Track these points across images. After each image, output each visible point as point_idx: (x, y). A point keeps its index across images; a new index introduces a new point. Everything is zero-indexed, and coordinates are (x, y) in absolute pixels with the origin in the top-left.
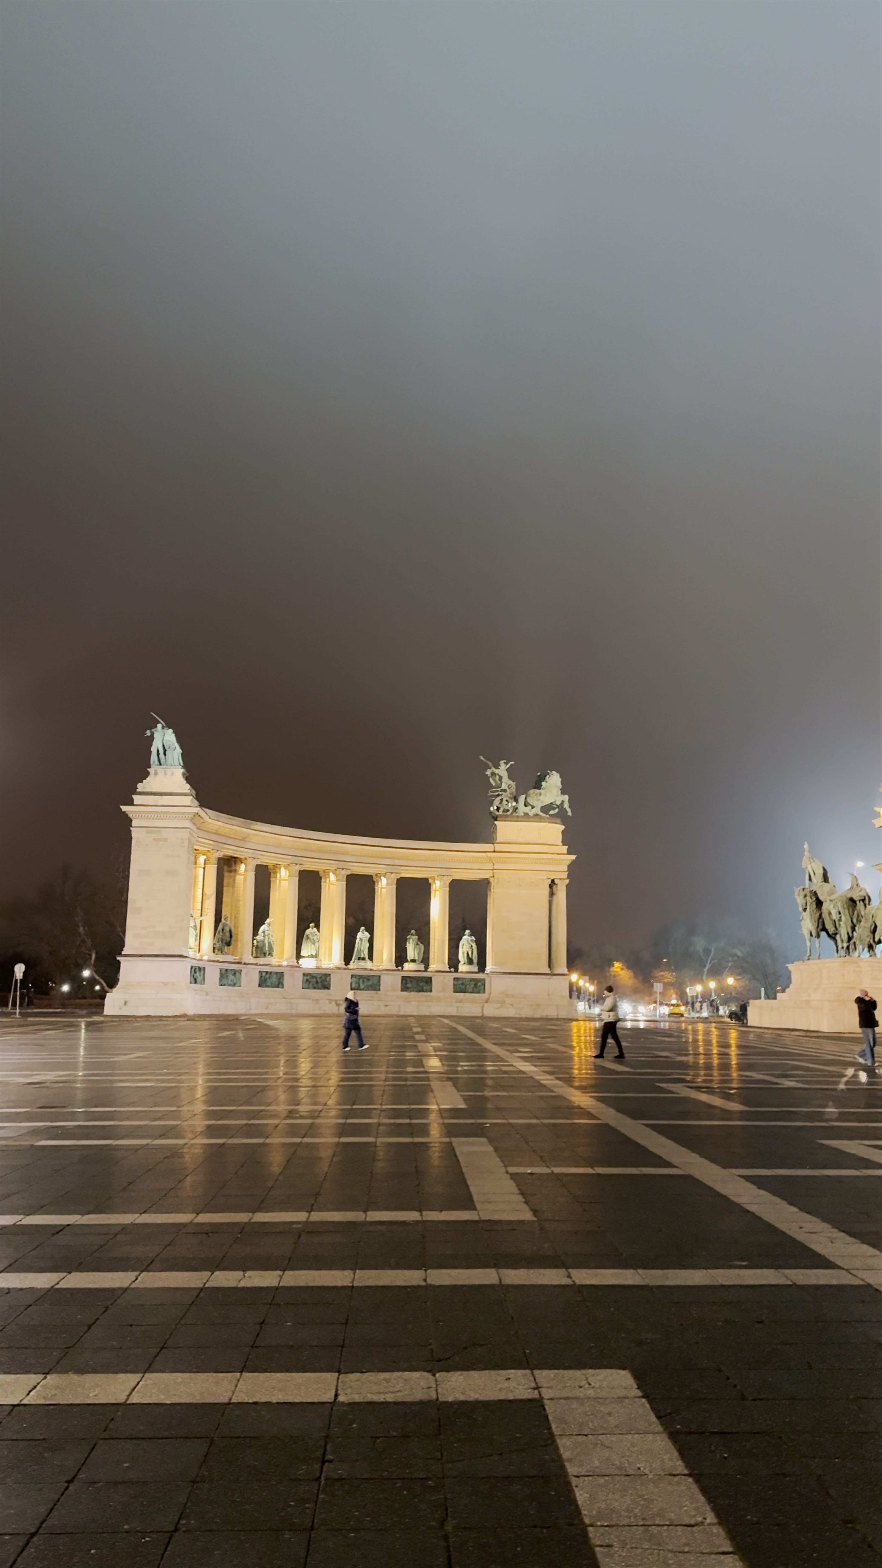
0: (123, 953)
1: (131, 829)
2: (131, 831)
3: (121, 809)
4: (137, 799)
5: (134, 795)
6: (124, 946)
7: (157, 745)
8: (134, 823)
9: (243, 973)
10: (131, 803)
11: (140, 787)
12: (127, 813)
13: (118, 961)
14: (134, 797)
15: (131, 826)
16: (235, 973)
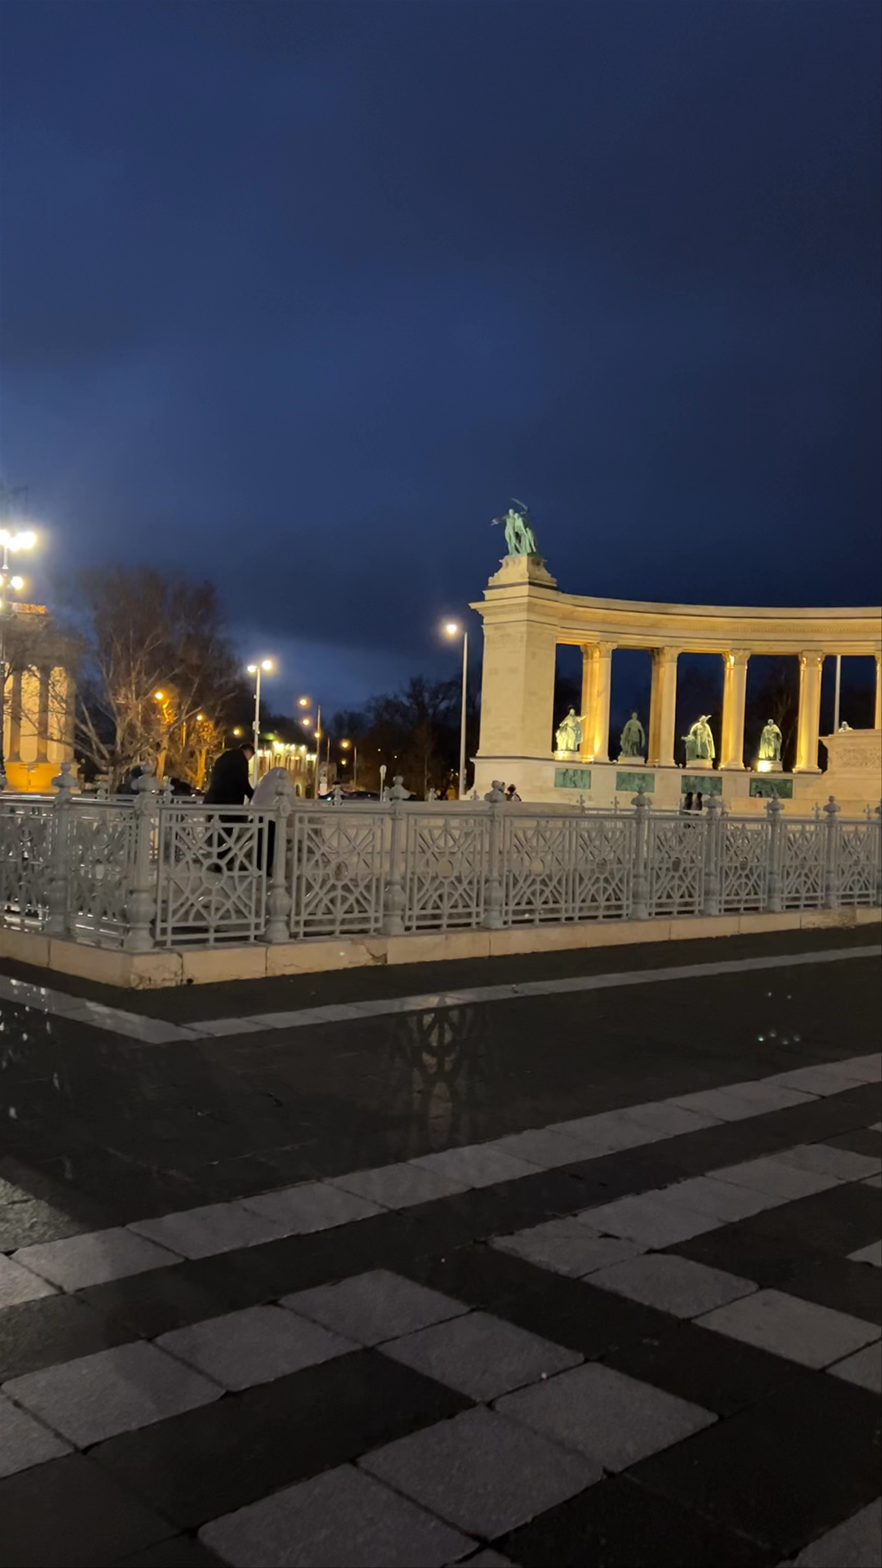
0: (477, 755)
1: (483, 626)
2: (482, 629)
3: (470, 607)
4: (487, 594)
5: (485, 589)
6: (478, 748)
7: (509, 532)
8: (485, 621)
9: (657, 778)
10: (481, 598)
11: (492, 581)
12: (478, 610)
13: (472, 763)
14: (485, 592)
15: (482, 623)
16: (643, 777)
